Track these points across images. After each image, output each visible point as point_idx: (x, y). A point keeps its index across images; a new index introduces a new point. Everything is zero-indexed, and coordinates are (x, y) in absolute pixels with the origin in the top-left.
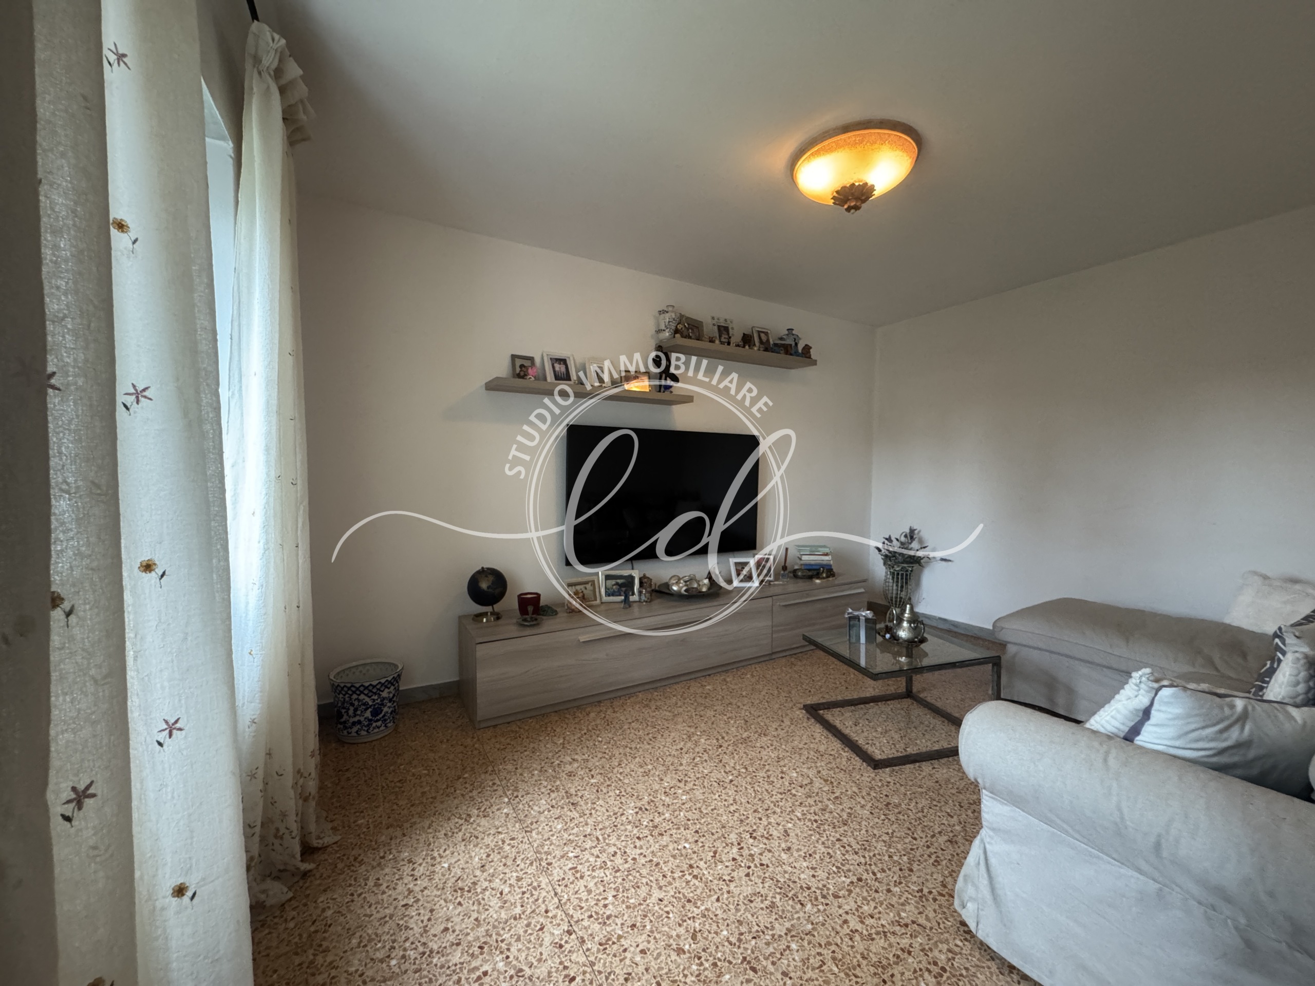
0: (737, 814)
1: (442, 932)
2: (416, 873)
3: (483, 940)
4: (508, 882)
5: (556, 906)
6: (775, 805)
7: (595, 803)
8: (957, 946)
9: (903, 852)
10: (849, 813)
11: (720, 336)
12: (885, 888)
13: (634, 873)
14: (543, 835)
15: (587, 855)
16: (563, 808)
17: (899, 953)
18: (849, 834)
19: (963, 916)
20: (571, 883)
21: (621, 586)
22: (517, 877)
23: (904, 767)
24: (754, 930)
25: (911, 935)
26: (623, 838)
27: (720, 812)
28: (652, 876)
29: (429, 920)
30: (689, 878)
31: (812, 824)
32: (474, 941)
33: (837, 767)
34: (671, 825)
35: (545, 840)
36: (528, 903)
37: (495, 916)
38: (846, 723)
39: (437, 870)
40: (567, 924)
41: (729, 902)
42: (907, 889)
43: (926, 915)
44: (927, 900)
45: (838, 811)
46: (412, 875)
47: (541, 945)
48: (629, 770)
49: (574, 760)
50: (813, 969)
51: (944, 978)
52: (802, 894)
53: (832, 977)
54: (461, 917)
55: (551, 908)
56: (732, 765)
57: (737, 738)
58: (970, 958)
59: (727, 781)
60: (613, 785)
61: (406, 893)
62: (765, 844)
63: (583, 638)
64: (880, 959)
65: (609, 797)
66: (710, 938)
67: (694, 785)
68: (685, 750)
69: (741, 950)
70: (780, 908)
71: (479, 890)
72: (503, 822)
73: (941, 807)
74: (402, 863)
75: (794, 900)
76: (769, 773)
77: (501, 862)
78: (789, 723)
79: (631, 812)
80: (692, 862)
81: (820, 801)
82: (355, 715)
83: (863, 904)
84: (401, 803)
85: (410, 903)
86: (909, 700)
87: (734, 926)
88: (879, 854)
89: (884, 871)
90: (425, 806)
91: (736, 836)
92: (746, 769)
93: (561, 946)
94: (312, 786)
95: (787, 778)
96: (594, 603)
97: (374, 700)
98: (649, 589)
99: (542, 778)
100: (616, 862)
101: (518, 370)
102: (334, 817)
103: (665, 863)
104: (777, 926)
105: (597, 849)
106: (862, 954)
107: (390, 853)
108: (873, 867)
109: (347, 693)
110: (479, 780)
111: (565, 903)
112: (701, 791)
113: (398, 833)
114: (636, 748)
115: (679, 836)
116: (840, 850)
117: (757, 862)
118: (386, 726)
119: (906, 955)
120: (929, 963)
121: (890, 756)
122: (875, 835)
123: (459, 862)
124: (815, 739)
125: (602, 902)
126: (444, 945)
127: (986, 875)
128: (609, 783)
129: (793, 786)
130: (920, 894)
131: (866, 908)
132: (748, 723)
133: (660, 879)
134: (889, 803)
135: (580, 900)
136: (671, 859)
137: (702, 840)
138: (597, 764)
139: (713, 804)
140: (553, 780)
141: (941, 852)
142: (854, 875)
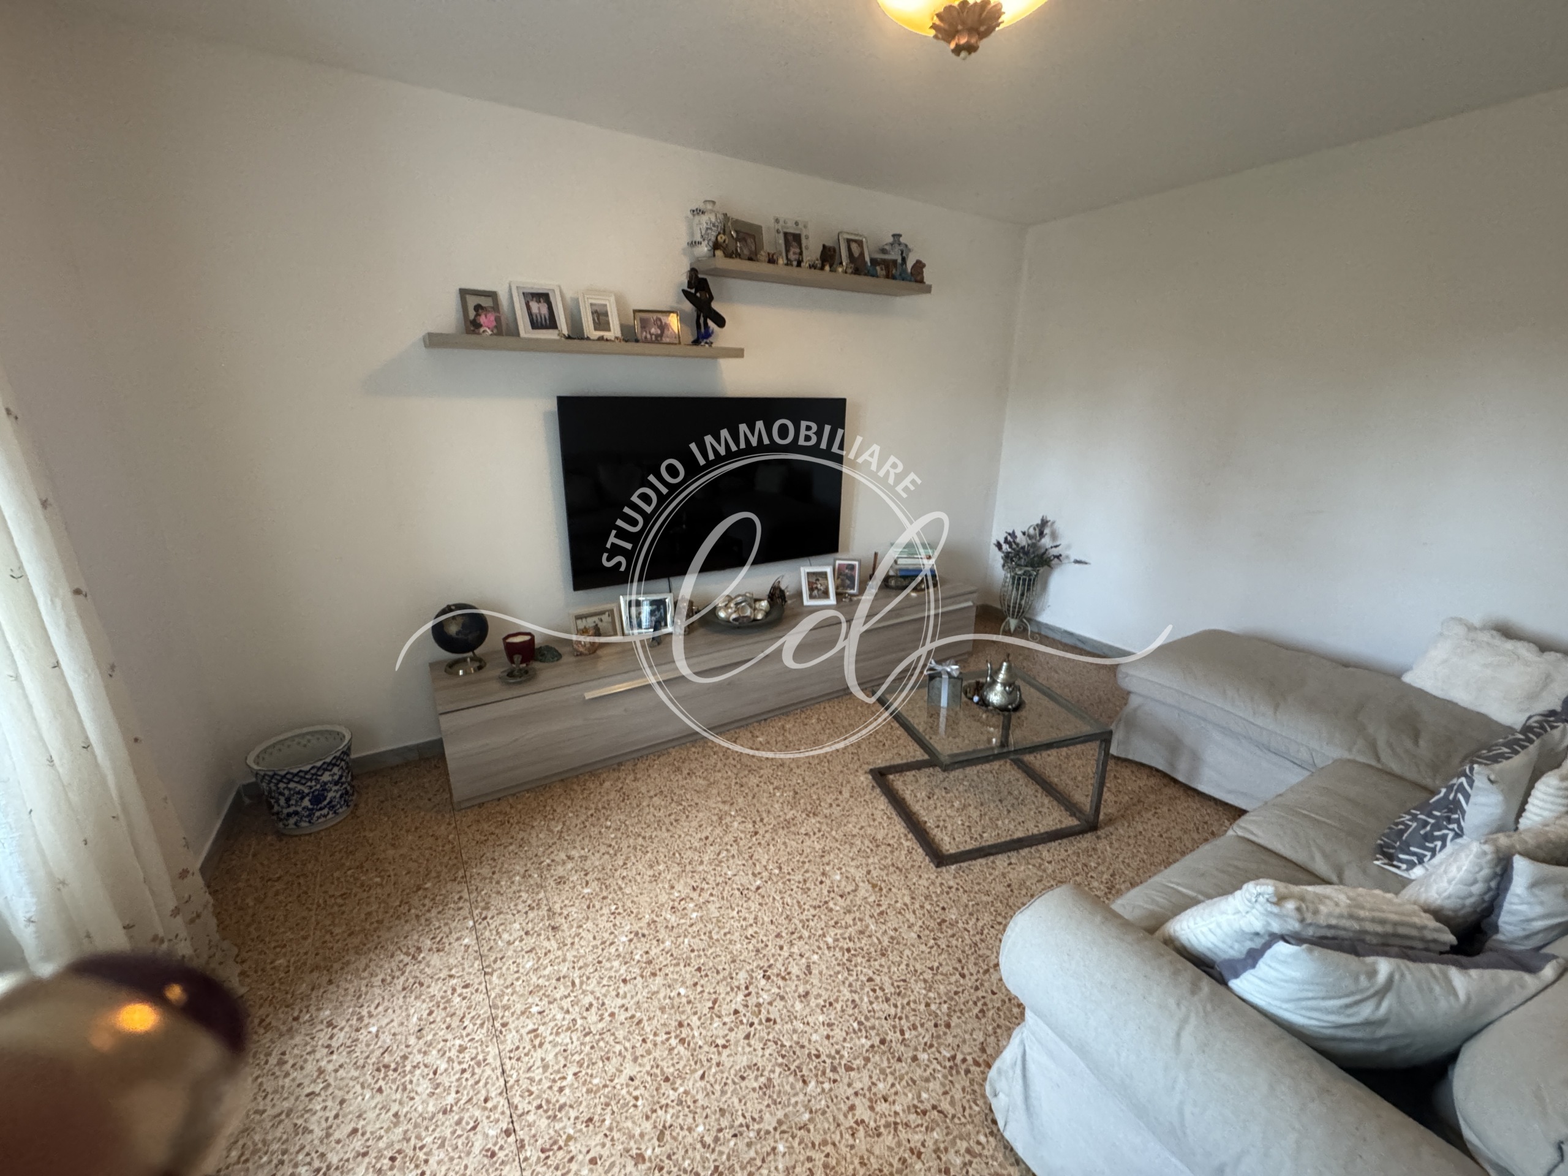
0: (754, 941)
1: (348, 1136)
2: (335, 1043)
3: (397, 1147)
4: (448, 1054)
5: (499, 1091)
6: (803, 927)
7: (581, 926)
8: (979, 1143)
9: (944, 998)
10: (892, 938)
11: (787, 251)
12: (910, 1054)
13: (608, 1037)
14: (505, 979)
15: (555, 1009)
16: (539, 935)
17: (906, 1156)
18: (886, 970)
19: (993, 1106)
20: (526, 1055)
22: (460, 1046)
23: (974, 862)
24: (737, 1123)
25: (927, 1128)
26: (605, 982)
27: (734, 938)
28: (629, 1040)
29: (336, 1116)
30: (673, 1042)
31: (843, 955)
32: (386, 1148)
33: (893, 865)
34: (670, 959)
35: (507, 987)
36: (465, 1087)
37: (420, 1109)
38: (918, 795)
39: (361, 1037)
40: (508, 1119)
41: (716, 1080)
42: (937, 1055)
43: (952, 1097)
44: (958, 1073)
45: (878, 935)
46: (329, 1046)
47: (468, 1154)
48: (634, 872)
49: (569, 857)
52: (808, 1065)
54: (377, 1111)
55: (493, 1095)
56: (764, 863)
57: (778, 820)
59: (753, 888)
60: (610, 896)
61: (316, 1074)
62: (779, 988)
63: (589, 695)
64: (882, 1165)
65: (602, 915)
66: (680, 1138)
67: (711, 895)
69: (714, 1157)
70: (777, 1088)
71: (408, 1068)
72: (460, 958)
77: (445, 1022)
78: (848, 795)
79: (625, 939)
80: (684, 1017)
81: (861, 920)
82: (289, 806)
83: (879, 1080)
84: (336, 930)
85: (317, 1090)
86: (1003, 760)
87: (713, 1117)
88: (915, 1002)
89: (915, 1027)
90: (366, 935)
91: (746, 975)
92: (780, 868)
93: (493, 1154)
95: (828, 882)
99: (523, 888)
100: (589, 1020)
103: (649, 1019)
104: (767, 1116)
105: (569, 999)
106: (862, 1158)
107: (308, 1012)
108: (903, 1021)
109: (270, 781)
110: (444, 892)
111: (512, 1087)
112: (718, 905)
113: (324, 979)
114: (651, 837)
115: (676, 977)
116: (868, 996)
117: (763, 1016)
119: (914, 1159)
121: (961, 847)
122: (916, 971)
123: (392, 1024)
124: (874, 820)
125: (558, 1084)
126: (346, 1157)
128: (605, 894)
129: (832, 895)
130: (951, 1063)
131: (881, 1085)
132: (798, 796)
133: (638, 1045)
134: (944, 921)
135: (532, 1080)
136: (659, 1013)
137: (702, 982)
138: (597, 863)
139: (728, 925)
140: (536, 890)
141: (990, 996)
142: (878, 1034)
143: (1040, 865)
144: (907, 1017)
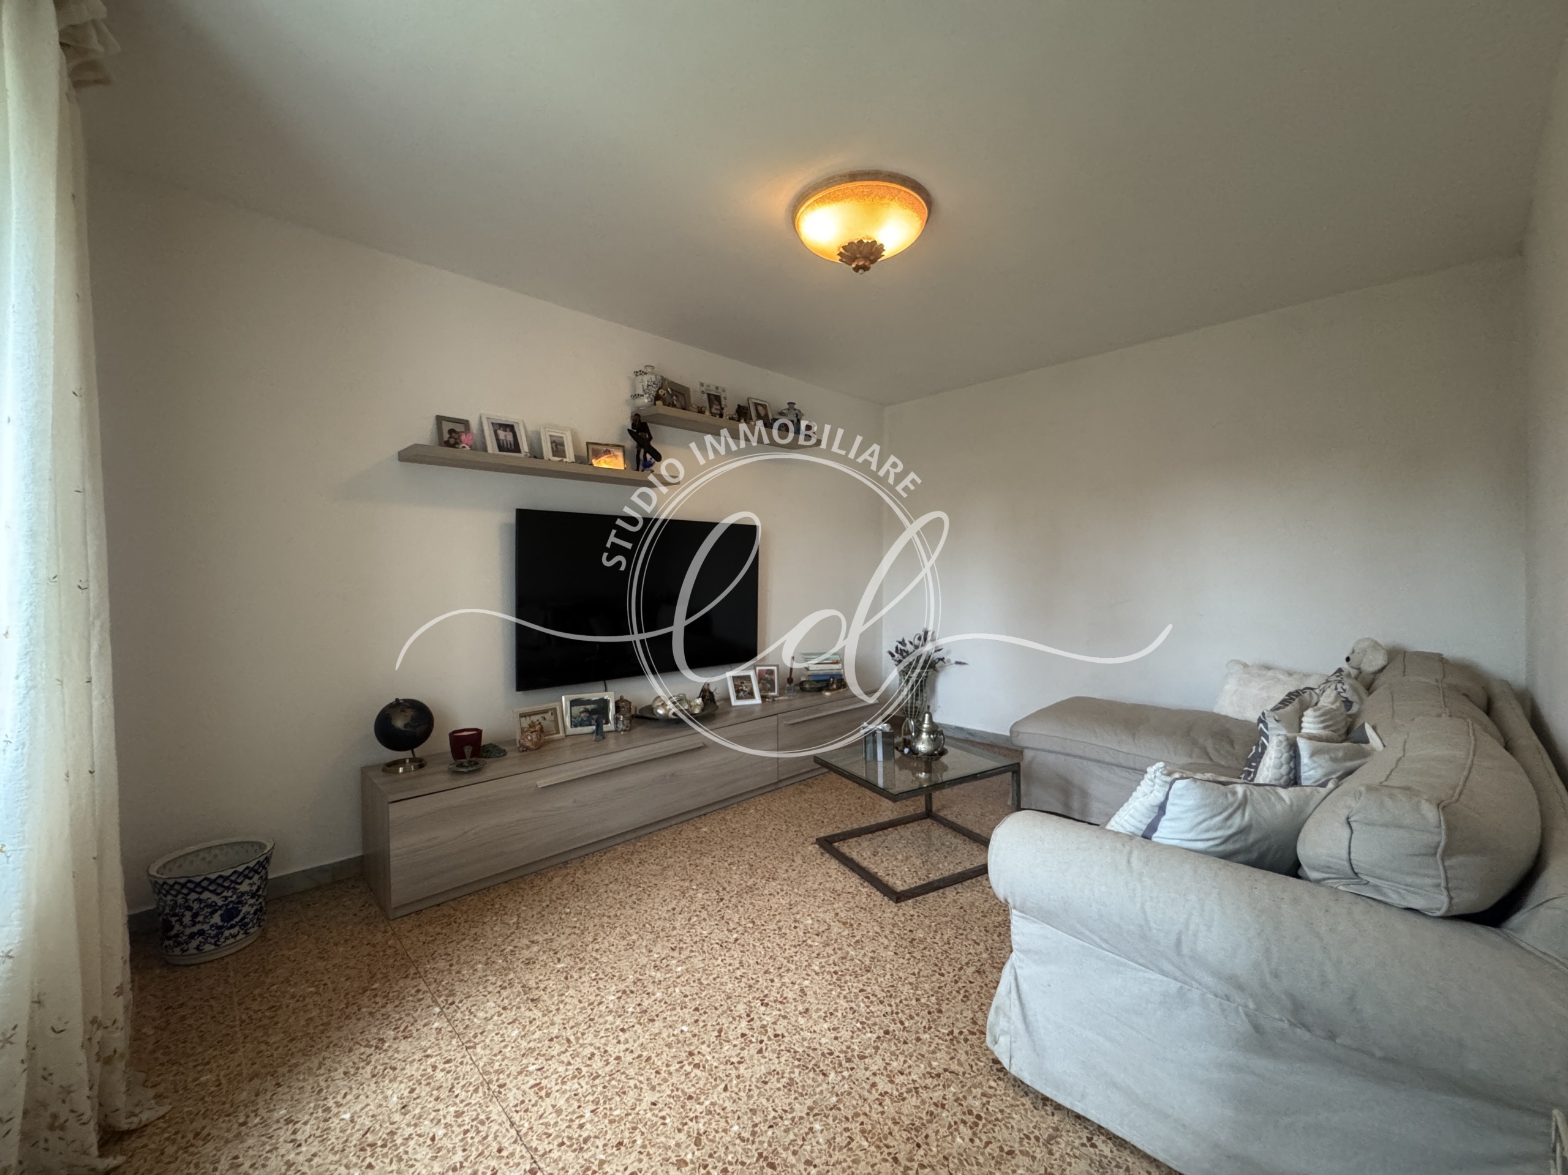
0: (744, 980)
2: (299, 1137)
4: (443, 1121)
5: (512, 1140)
6: (788, 962)
7: (563, 995)
8: (990, 1087)
9: (931, 993)
10: (872, 958)
11: (711, 407)
12: (914, 1037)
13: (617, 1076)
14: (491, 1049)
15: (554, 1064)
16: (519, 1008)
17: (932, 1109)
18: (873, 981)
19: (996, 1053)
20: (533, 1106)
21: (591, 713)
22: (456, 1112)
23: (927, 896)
24: (770, 1117)
25: (944, 1086)
27: (724, 980)
28: (642, 1075)
30: (688, 1068)
31: (832, 977)
33: (857, 906)
34: (665, 1006)
35: (495, 1055)
36: (471, 1145)
38: (864, 854)
39: (333, 1126)
40: (529, 1161)
41: (740, 1090)
42: (937, 1033)
43: (958, 1060)
44: (958, 1042)
45: (859, 957)
46: (292, 1141)
48: (607, 944)
49: (533, 942)
50: (841, 1149)
51: (980, 1127)
52: (824, 1061)
53: (861, 1154)
55: (506, 1143)
56: (736, 920)
57: (740, 887)
58: (1004, 1098)
59: (732, 940)
60: (587, 967)
61: (284, 1168)
62: (780, 1010)
63: (541, 783)
64: (913, 1120)
65: (582, 983)
66: (717, 1139)
67: (692, 951)
68: (678, 910)
69: (755, 1146)
70: (800, 1084)
71: (399, 1141)
72: (433, 1040)
73: (966, 935)
74: (275, 1127)
75: (815, 1071)
76: (780, 924)
77: (431, 1095)
78: (800, 862)
79: (613, 998)
80: (692, 1048)
81: (839, 949)
82: (194, 925)
83: (891, 1060)
84: (272, 1040)
86: (929, 820)
87: (746, 1117)
88: (906, 999)
89: (911, 1017)
90: (312, 1038)
91: (745, 1006)
92: (754, 923)
94: (119, 1039)
95: (801, 926)
96: (556, 736)
97: (226, 898)
98: (628, 715)
99: (488, 972)
100: (594, 1066)
101: (446, 436)
102: (159, 1079)
103: (658, 1055)
104: (797, 1106)
105: (568, 1054)
106: (893, 1119)
107: (256, 1116)
108: (900, 1015)
109: (179, 892)
111: (526, 1134)
112: (701, 958)
113: (270, 1083)
114: (616, 915)
115: (675, 1018)
116: (864, 1002)
117: (771, 1033)
118: (246, 933)
119: (940, 1110)
120: (964, 1113)
121: (913, 886)
122: (901, 978)
123: (368, 1108)
124: (830, 877)
125: (577, 1122)
127: (1017, 1003)
128: (581, 965)
129: (808, 935)
130: (951, 1037)
131: (895, 1064)
132: (754, 868)
133: (652, 1077)
134: (914, 939)
135: (547, 1125)
136: (666, 1049)
137: (703, 1018)
138: (565, 943)
139: (715, 971)
140: (504, 972)
141: (969, 985)
142: (881, 1028)
143: (983, 891)
144: (902, 1011)
